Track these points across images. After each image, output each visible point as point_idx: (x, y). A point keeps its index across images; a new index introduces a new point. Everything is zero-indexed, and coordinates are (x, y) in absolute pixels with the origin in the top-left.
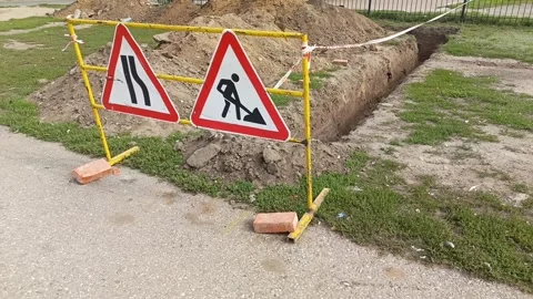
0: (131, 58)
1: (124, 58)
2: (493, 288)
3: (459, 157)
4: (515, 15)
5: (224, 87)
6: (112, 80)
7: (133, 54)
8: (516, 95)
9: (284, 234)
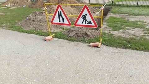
0: (61, 12)
1: (59, 12)
2: (138, 51)
3: (124, 32)
4: (124, 4)
5: (83, 17)
6: (54, 17)
7: (61, 11)
8: (130, 21)
9: (97, 46)
